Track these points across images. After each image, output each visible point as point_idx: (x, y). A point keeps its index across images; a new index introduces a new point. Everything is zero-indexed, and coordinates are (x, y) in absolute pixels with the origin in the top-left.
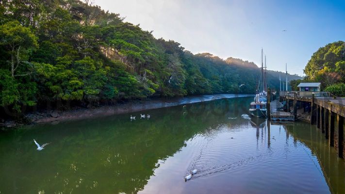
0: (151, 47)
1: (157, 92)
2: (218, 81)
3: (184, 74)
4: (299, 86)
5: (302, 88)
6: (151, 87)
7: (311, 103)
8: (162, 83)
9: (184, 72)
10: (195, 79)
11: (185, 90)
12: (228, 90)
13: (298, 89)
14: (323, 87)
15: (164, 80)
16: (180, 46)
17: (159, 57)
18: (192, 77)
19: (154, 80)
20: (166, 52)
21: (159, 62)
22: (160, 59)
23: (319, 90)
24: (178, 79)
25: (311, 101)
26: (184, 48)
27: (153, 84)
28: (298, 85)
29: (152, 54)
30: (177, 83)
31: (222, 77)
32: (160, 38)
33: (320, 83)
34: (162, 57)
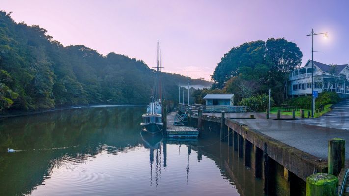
0: (10, 36)
1: (16, 102)
2: (97, 86)
3: (53, 76)
4: (204, 98)
5: (209, 100)
6: (8, 96)
7: (220, 123)
8: (23, 90)
9: (52, 73)
10: (66, 84)
11: (53, 100)
12: (108, 99)
13: (204, 103)
14: (237, 99)
15: (25, 85)
16: (46, 34)
17: (19, 51)
18: (62, 80)
19: (11, 85)
20: (28, 43)
21: (19, 58)
22: (20, 54)
23: (231, 104)
24: (44, 84)
25: (221, 122)
26: (52, 38)
27: (10, 91)
28: (203, 96)
29: (10, 48)
30: (42, 89)
31: (102, 80)
32: (21, 22)
33: (233, 95)
34: (22, 50)
